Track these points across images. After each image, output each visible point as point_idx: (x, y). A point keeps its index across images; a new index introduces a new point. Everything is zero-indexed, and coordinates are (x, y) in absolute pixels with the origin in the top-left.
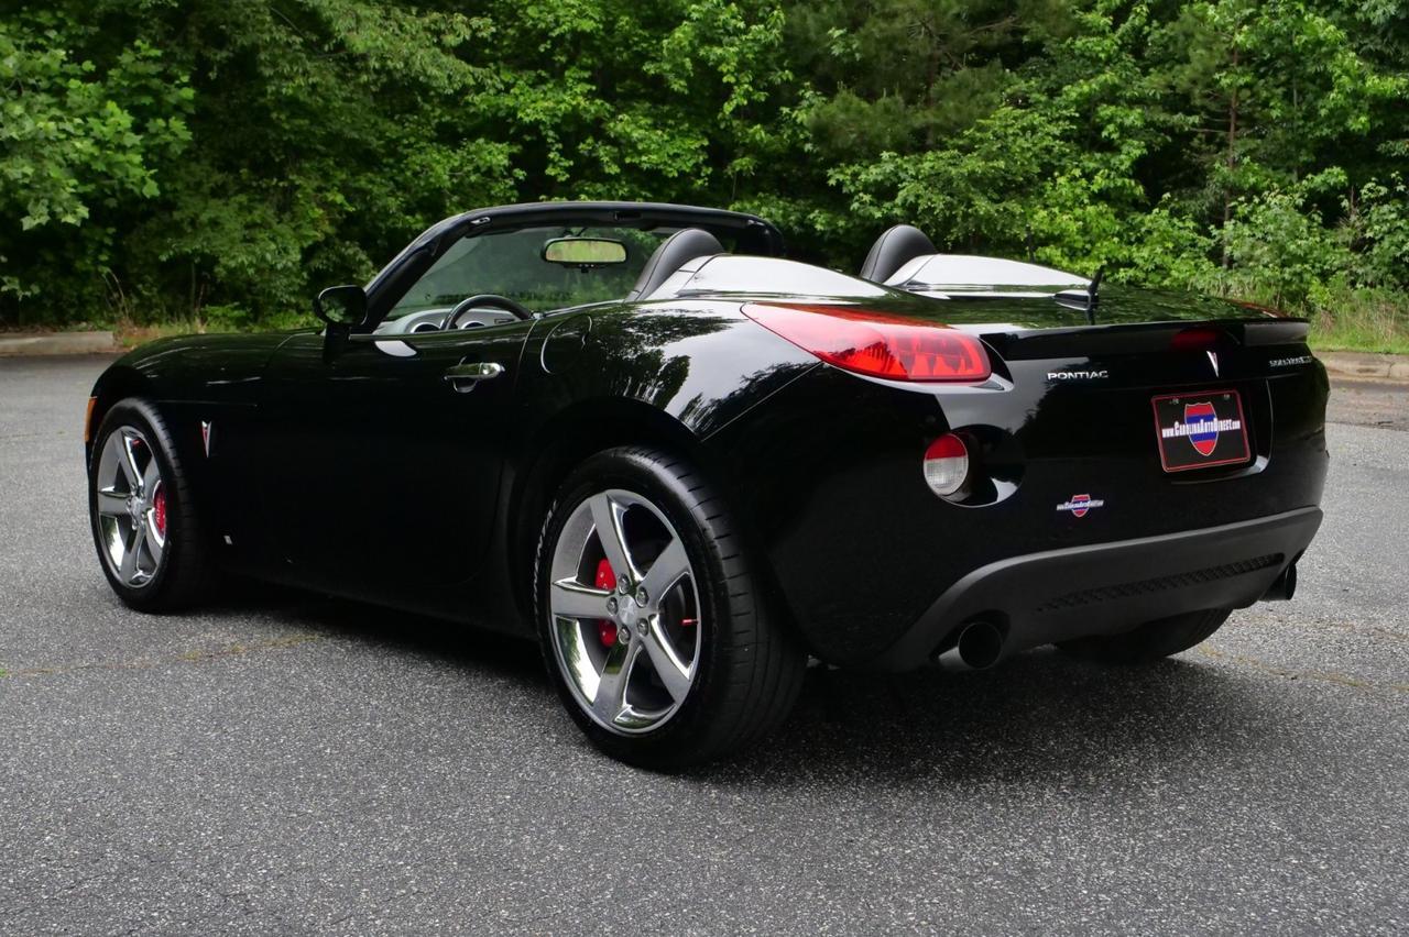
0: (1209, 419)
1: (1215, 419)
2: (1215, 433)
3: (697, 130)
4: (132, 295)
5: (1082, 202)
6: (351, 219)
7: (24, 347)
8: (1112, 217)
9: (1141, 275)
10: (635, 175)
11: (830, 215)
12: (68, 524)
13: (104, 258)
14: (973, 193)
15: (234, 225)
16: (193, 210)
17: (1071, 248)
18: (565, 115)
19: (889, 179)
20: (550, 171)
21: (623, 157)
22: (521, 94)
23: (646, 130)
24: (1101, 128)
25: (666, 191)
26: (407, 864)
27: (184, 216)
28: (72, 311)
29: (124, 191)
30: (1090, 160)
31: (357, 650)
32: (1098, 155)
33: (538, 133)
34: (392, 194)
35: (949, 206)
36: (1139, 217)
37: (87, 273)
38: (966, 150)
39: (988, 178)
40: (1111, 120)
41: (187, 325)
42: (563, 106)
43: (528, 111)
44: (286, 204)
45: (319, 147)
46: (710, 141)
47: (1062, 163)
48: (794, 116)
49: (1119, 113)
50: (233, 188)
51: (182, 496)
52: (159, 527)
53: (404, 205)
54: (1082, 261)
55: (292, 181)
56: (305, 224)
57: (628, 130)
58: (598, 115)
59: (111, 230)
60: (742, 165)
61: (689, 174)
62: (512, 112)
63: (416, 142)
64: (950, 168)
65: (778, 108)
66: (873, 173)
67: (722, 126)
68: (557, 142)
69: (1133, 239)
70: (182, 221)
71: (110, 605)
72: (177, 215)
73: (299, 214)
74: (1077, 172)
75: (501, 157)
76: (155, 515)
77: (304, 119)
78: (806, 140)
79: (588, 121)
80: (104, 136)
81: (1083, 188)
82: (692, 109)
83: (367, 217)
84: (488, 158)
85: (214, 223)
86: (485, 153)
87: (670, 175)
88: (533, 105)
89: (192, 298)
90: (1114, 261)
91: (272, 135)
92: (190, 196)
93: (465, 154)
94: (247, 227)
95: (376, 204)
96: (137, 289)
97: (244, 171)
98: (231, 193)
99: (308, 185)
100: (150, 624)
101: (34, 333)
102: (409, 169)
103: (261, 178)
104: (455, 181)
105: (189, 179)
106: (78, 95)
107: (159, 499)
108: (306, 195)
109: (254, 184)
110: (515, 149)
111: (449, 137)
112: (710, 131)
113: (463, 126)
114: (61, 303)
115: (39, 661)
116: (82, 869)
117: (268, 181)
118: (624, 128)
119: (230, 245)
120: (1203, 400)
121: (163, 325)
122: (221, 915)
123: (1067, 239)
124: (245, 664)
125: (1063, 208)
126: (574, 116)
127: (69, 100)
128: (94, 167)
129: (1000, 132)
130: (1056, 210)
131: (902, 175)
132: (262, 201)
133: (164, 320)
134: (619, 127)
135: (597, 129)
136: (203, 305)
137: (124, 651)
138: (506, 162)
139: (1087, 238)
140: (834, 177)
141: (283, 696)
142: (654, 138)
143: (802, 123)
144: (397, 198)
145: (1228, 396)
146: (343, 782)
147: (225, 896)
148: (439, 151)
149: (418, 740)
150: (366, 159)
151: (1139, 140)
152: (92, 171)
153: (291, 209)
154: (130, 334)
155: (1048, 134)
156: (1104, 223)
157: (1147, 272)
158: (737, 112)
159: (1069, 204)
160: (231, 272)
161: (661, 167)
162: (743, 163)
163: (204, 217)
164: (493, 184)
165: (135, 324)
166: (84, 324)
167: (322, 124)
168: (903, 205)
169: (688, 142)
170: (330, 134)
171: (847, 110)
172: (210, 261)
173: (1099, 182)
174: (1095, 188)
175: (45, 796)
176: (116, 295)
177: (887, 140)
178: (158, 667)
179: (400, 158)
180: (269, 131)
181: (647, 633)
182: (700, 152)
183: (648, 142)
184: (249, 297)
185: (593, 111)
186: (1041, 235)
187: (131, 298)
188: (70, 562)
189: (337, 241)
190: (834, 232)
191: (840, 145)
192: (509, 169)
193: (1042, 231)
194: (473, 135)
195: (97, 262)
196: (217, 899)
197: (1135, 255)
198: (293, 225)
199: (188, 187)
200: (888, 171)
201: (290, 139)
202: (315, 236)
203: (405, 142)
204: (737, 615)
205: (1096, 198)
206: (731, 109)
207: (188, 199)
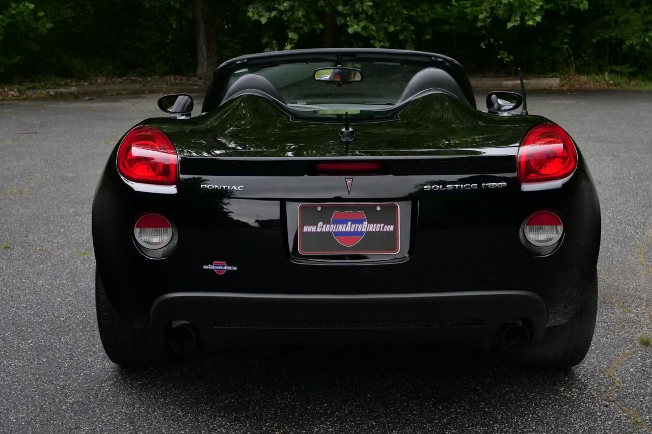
0: (358, 222)
2: (364, 232)
13: (566, 40)
15: (637, 23)
16: (616, 14)
29: (570, 7)
37: (556, 49)
41: (601, 76)
70: (610, 21)
89: (606, 61)
96: (582, 56)
98: (641, 5)
119: (632, 33)
136: (611, 65)
154: (571, 79)
160: (629, 48)
172: (621, 42)
195: (562, 42)
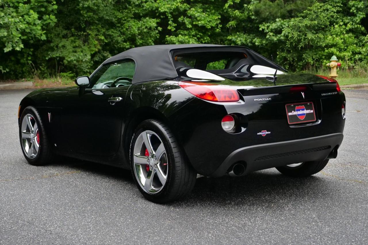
0: (303, 110)
1: (305, 110)
2: (305, 114)
3: (217, 13)
4: (38, 70)
5: (343, 33)
6: (107, 44)
7: (6, 87)
8: (353, 38)
9: (363, 57)
10: (197, 28)
11: (261, 40)
12: (15, 141)
13: (30, 58)
14: (307, 31)
15: (70, 47)
16: (57, 42)
17: (340, 48)
18: (174, 9)
19: (279, 27)
20: (169, 28)
21: (193, 22)
22: (160, 2)
23: (200, 13)
24: (350, 9)
25: (207, 33)
26: (91, 224)
27: (54, 45)
28: (20, 75)
29: (35, 38)
30: (346, 19)
31: (90, 175)
32: (349, 18)
33: (165, 15)
34: (119, 36)
35: (299, 36)
36: (363, 37)
37: (24, 64)
38: (304, 17)
39: (312, 26)
40: (353, 6)
41: (55, 79)
42: (173, 6)
43: (162, 8)
44: (86, 40)
45: (96, 22)
46: (221, 16)
47: (337, 21)
48: (248, 7)
49: (356, 3)
50: (69, 35)
51: (44, 133)
52: (38, 142)
53: (123, 40)
54: (344, 52)
55: (88, 33)
56: (92, 46)
57: (194, 13)
58: (185, 9)
59: (32, 50)
60: (232, 24)
61: (214, 27)
62: (157, 9)
63: (127, 19)
64: (299, 24)
65: (243, 5)
66: (274, 26)
67: (225, 11)
68: (172, 18)
69: (361, 45)
70: (54, 46)
71: (25, 164)
72: (52, 45)
73: (90, 43)
74: (342, 23)
75: (154, 24)
76: (37, 138)
77: (91, 12)
78: (252, 15)
79: (182, 11)
80: (29, 21)
81: (343, 29)
82: (216, 6)
83: (112, 43)
84: (150, 24)
85: (64, 46)
86: (149, 22)
87: (208, 28)
88: (164, 6)
89: (57, 70)
90: (354, 52)
91: (82, 18)
92: (56, 38)
93: (143, 23)
94: (74, 47)
95: (114, 39)
96: (40, 68)
97: (73, 30)
98: (69, 37)
99: (93, 33)
100: (36, 168)
101: (8, 82)
102: (125, 28)
103: (78, 32)
104: (139, 31)
105: (56, 32)
106: (22, 8)
107: (38, 134)
108: (92, 37)
109: (76, 34)
110: (158, 21)
111: (138, 17)
112: (221, 13)
113: (142, 13)
114: (16, 73)
115: (5, 178)
116: (13, 225)
117: (80, 32)
118: (193, 13)
119: (68, 53)
120: (301, 105)
121: (48, 79)
122: (44, 234)
123: (338, 46)
124: (59, 178)
125: (337, 35)
126: (177, 9)
127: (19, 10)
128: (26, 31)
129: (316, 11)
130: (334, 36)
131: (284, 26)
132: (79, 39)
133: (48, 77)
134: (191, 12)
135: (184, 13)
136: (60, 72)
137: (28, 175)
138: (156, 25)
139: (345, 45)
140: (262, 27)
141: (68, 186)
142: (203, 16)
143: (251, 9)
144: (121, 37)
145: (309, 104)
146: (79, 206)
147: (46, 231)
148: (134, 22)
149: (100, 196)
150: (111, 25)
151: (363, 12)
152: (26, 32)
153: (88, 42)
154: (38, 82)
155: (332, 11)
156: (350, 40)
157: (365, 56)
158: (230, 6)
159: (339, 34)
160: (69, 62)
161: (205, 25)
162: (232, 23)
163: (60, 45)
164: (151, 32)
165: (40, 79)
166: (24, 79)
167: (97, 14)
168: (284, 36)
169: (214, 16)
170: (99, 17)
171: (265, 5)
172: (62, 59)
173: (349, 26)
174: (348, 28)
175: (5, 209)
176: (33, 70)
177: (279, 14)
178: (36, 179)
179: (122, 24)
180: (80, 17)
181: (156, 168)
182: (218, 20)
183: (201, 17)
184: (75, 69)
185: (183, 8)
186: (330, 44)
187: (38, 71)
188: (15, 152)
189: (102, 51)
190: (262, 45)
191: (263, 16)
192: (157, 27)
193: (330, 43)
194: (145, 16)
195: (27, 60)
196: (44, 231)
197: (361, 50)
198: (88, 46)
199: (55, 35)
200: (278, 25)
201: (87, 20)
202: (95, 50)
203: (124, 19)
204: (177, 162)
205: (348, 32)
206: (228, 6)
207: (55, 39)
